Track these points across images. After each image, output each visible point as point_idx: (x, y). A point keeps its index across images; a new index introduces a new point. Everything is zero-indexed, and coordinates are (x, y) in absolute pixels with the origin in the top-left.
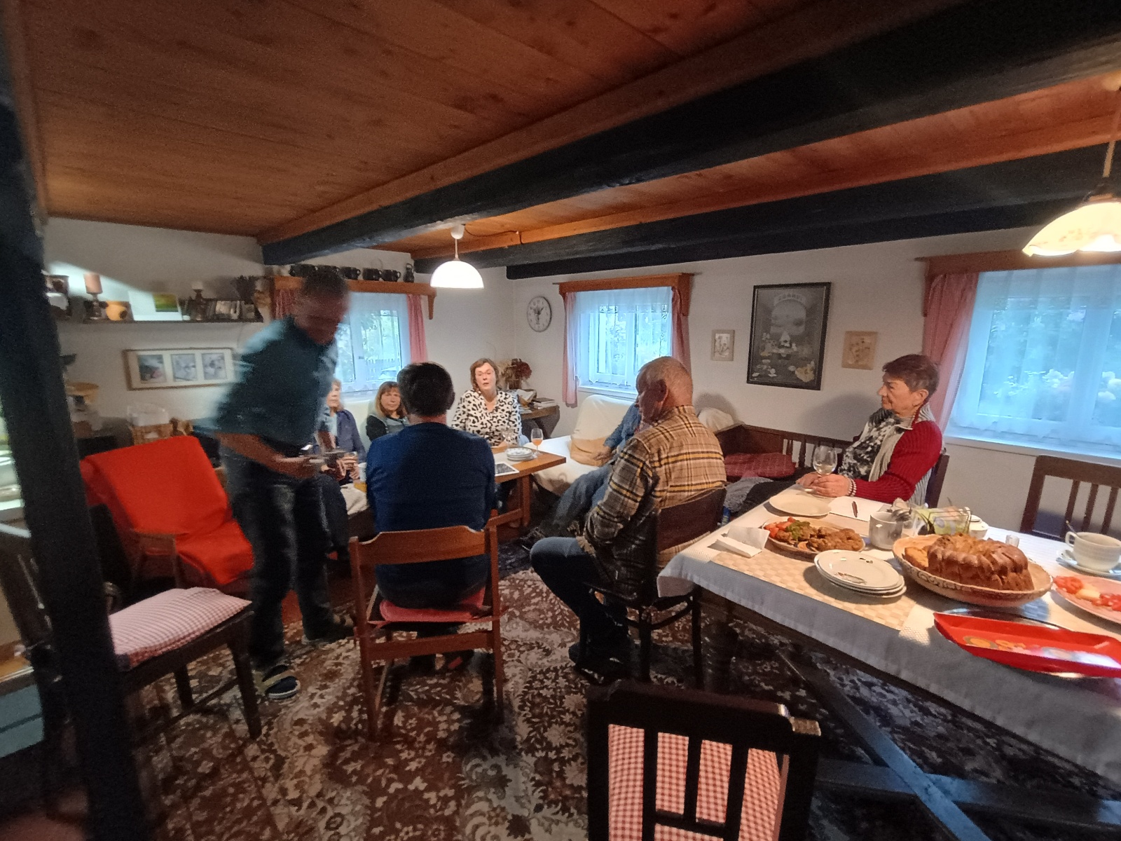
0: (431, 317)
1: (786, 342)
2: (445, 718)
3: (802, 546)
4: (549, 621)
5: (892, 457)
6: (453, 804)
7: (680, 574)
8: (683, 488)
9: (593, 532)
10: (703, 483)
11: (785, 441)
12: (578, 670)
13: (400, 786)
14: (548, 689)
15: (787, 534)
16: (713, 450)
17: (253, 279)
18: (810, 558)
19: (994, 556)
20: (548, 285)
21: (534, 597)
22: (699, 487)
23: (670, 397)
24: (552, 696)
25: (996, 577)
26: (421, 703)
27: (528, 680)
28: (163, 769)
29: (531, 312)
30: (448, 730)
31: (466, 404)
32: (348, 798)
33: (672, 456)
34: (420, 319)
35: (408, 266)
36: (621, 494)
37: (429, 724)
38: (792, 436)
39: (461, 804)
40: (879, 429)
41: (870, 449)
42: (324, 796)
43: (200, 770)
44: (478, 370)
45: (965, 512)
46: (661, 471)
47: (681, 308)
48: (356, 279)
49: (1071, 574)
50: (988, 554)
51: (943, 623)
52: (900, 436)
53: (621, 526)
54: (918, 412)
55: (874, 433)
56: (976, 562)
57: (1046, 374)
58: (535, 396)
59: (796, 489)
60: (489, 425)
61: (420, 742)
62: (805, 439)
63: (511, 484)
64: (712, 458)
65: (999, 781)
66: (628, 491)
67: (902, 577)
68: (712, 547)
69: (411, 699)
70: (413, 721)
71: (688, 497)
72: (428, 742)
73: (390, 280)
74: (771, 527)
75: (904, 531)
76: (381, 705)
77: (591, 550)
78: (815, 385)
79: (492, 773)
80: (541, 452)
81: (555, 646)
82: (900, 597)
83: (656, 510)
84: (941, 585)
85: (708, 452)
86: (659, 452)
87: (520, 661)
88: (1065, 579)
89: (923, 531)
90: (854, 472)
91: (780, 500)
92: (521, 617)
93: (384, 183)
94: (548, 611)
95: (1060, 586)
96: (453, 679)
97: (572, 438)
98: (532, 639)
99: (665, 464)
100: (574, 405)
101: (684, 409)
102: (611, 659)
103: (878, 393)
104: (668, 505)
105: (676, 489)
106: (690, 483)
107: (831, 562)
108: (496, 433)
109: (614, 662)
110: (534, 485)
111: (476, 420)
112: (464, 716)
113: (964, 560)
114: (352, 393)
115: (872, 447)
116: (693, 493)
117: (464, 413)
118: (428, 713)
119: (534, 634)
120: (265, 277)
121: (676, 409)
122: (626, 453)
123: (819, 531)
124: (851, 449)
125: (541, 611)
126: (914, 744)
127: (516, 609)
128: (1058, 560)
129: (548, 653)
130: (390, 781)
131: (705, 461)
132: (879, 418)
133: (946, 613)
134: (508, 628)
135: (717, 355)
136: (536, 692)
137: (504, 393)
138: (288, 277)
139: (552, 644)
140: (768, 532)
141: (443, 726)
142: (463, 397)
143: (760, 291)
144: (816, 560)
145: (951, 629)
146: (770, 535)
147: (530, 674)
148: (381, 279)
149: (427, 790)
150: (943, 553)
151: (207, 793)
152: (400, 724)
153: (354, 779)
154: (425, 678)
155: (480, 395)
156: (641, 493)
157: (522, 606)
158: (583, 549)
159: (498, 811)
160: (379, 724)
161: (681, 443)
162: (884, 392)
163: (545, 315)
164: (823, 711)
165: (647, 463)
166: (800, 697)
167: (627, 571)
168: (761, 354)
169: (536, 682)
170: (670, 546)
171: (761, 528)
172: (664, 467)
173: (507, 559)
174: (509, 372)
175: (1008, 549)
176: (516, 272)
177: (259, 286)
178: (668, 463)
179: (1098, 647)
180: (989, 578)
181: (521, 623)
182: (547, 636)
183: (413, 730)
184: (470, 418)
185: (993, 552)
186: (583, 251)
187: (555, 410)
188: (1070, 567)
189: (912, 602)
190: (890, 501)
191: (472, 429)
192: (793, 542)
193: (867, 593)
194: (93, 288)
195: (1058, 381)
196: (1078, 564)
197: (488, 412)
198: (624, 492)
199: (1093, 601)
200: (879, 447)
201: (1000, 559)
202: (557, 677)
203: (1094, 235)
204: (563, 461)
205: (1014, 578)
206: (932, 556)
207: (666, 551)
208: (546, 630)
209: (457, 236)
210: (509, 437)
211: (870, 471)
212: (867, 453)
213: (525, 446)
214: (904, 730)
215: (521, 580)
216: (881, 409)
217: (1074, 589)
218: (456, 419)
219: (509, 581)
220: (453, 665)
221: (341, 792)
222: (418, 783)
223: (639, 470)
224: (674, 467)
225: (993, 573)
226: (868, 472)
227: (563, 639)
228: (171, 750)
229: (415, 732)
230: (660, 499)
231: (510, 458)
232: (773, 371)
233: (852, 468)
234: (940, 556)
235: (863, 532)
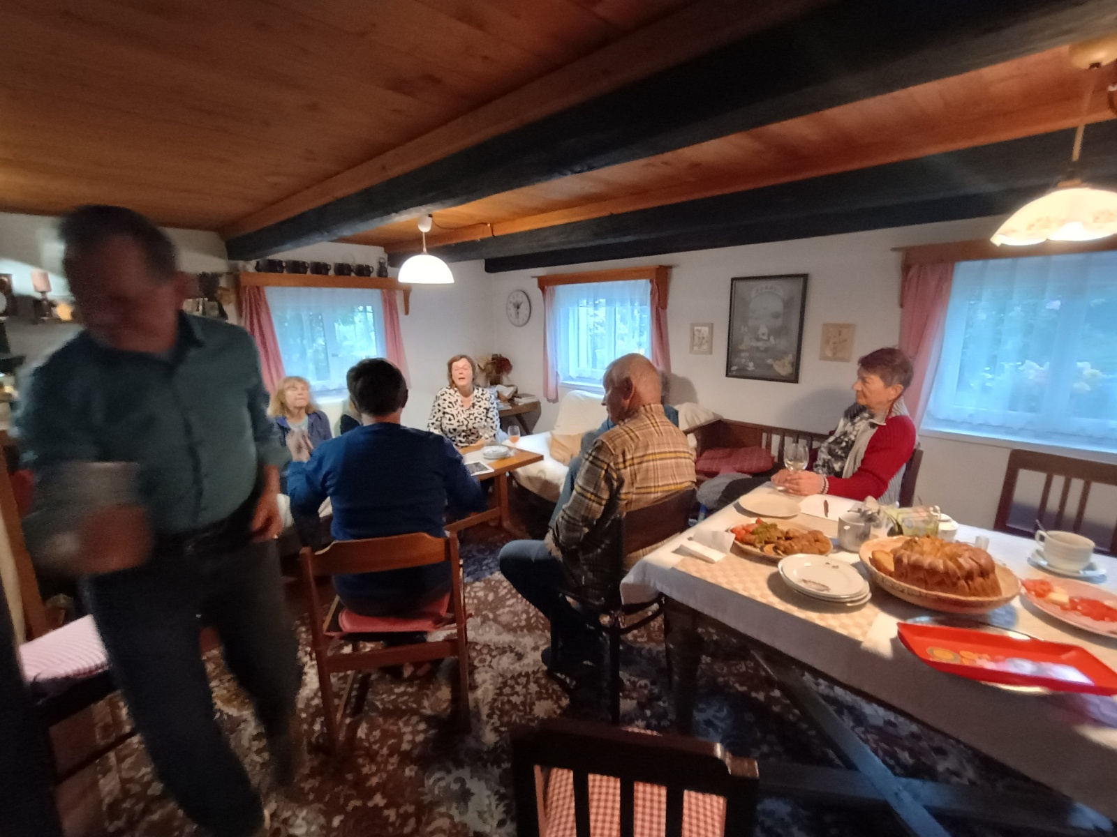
0: (407, 312)
1: (763, 334)
2: (410, 729)
3: (769, 550)
4: (523, 623)
5: (867, 452)
6: (412, 822)
7: (644, 579)
8: (649, 490)
9: (559, 536)
10: (670, 484)
11: (764, 435)
12: (549, 674)
13: (358, 803)
14: (518, 695)
15: (753, 537)
16: (682, 450)
17: (215, 277)
18: (774, 562)
19: (961, 560)
20: (526, 278)
21: (509, 599)
22: (666, 488)
23: (637, 396)
24: (522, 703)
25: (962, 582)
26: (387, 713)
27: (498, 686)
28: (110, 793)
29: (511, 306)
30: (413, 742)
31: (441, 402)
32: (303, 819)
33: (637, 457)
34: (395, 316)
35: (382, 261)
36: (586, 497)
37: (393, 735)
38: (771, 430)
39: (421, 820)
40: (853, 424)
41: (844, 444)
42: (278, 817)
43: (150, 792)
44: (455, 364)
45: (935, 511)
46: (626, 473)
47: (659, 300)
48: (327, 274)
49: (1040, 575)
50: (953, 558)
51: (906, 634)
52: (874, 431)
53: (586, 530)
54: (892, 406)
55: (849, 428)
56: (942, 567)
57: (1022, 364)
58: (516, 392)
59: (769, 487)
60: (466, 423)
61: (382, 756)
62: (784, 432)
63: (488, 481)
64: (681, 458)
65: (970, 781)
66: (592, 494)
67: (867, 583)
68: (677, 551)
69: (376, 709)
70: (377, 733)
71: (655, 498)
72: (391, 755)
73: (363, 275)
74: (738, 529)
75: (873, 531)
76: (344, 716)
77: (557, 554)
78: (794, 378)
79: (455, 787)
80: (518, 450)
81: (528, 650)
82: (865, 604)
83: (621, 514)
84: (906, 591)
85: (675, 452)
86: (624, 454)
87: (490, 666)
88: (1034, 582)
89: (892, 533)
90: (829, 467)
91: (752, 499)
92: (495, 620)
93: (338, 173)
94: (522, 612)
95: (1028, 590)
96: (421, 688)
97: (552, 434)
98: (504, 642)
99: (630, 465)
100: (556, 400)
101: (651, 408)
102: (585, 662)
103: (852, 388)
104: (633, 507)
105: (642, 491)
106: (656, 484)
107: (796, 568)
108: (473, 431)
109: (588, 665)
110: (514, 482)
111: (452, 418)
112: (430, 726)
113: (930, 565)
114: (325, 392)
115: (847, 442)
116: (659, 494)
117: (439, 411)
118: (392, 724)
119: (506, 638)
120: (228, 273)
121: (642, 408)
122: (590, 455)
123: (787, 533)
124: (825, 444)
125: (515, 614)
126: (888, 744)
127: (491, 612)
128: (1029, 560)
129: (520, 657)
130: (348, 798)
131: (673, 461)
132: (853, 413)
133: (910, 622)
134: (480, 632)
135: (696, 348)
136: (506, 699)
137: (480, 389)
138: (253, 273)
139: (525, 647)
140: (733, 536)
141: (408, 737)
142: (439, 395)
143: (739, 284)
144: (780, 565)
145: (914, 640)
146: (736, 539)
147: (500, 680)
148: (353, 274)
149: (387, 806)
150: (909, 557)
151: (156, 817)
152: (364, 737)
153: (311, 797)
154: (393, 686)
155: (456, 391)
156: (606, 496)
157: (497, 608)
158: (550, 553)
159: (459, 828)
160: (342, 736)
161: (647, 442)
162: (859, 387)
163: (524, 309)
164: (797, 711)
165: (612, 464)
166: (774, 698)
167: (594, 575)
168: (740, 348)
169: (507, 688)
170: (638, 549)
171: (727, 531)
172: (628, 469)
173: (484, 559)
174: (490, 366)
175: (976, 551)
176: (493, 266)
177: (223, 283)
178: (633, 464)
179: (1064, 657)
180: (955, 584)
181: (494, 626)
182: (521, 640)
183: (375, 742)
184: (446, 415)
185: (960, 556)
186: (556, 242)
187: (536, 406)
188: (1040, 567)
189: (877, 610)
190: (860, 497)
191: (449, 427)
192: (759, 545)
193: (829, 601)
194: (43, 288)
195: (1033, 371)
196: (1049, 565)
197: (464, 409)
198: (589, 495)
199: (1063, 607)
200: (853, 442)
201: (966, 563)
202: (528, 682)
203: (1063, 222)
204: (541, 458)
205: (982, 585)
206: (898, 561)
207: (634, 554)
208: (519, 632)
209: (425, 229)
210: (486, 435)
211: (844, 467)
212: (842, 448)
213: (503, 444)
214: (879, 730)
215: (496, 581)
216: (856, 404)
217: (1042, 592)
218: (432, 417)
219: (484, 582)
220: (421, 672)
221: (297, 813)
222: (379, 800)
223: (603, 472)
224: (639, 469)
225: (959, 578)
226: (842, 468)
227: (536, 643)
228: (119, 771)
229: (378, 745)
230: (625, 502)
231: (486, 457)
232: (751, 364)
233: (826, 464)
234: (905, 560)
235: (831, 533)
